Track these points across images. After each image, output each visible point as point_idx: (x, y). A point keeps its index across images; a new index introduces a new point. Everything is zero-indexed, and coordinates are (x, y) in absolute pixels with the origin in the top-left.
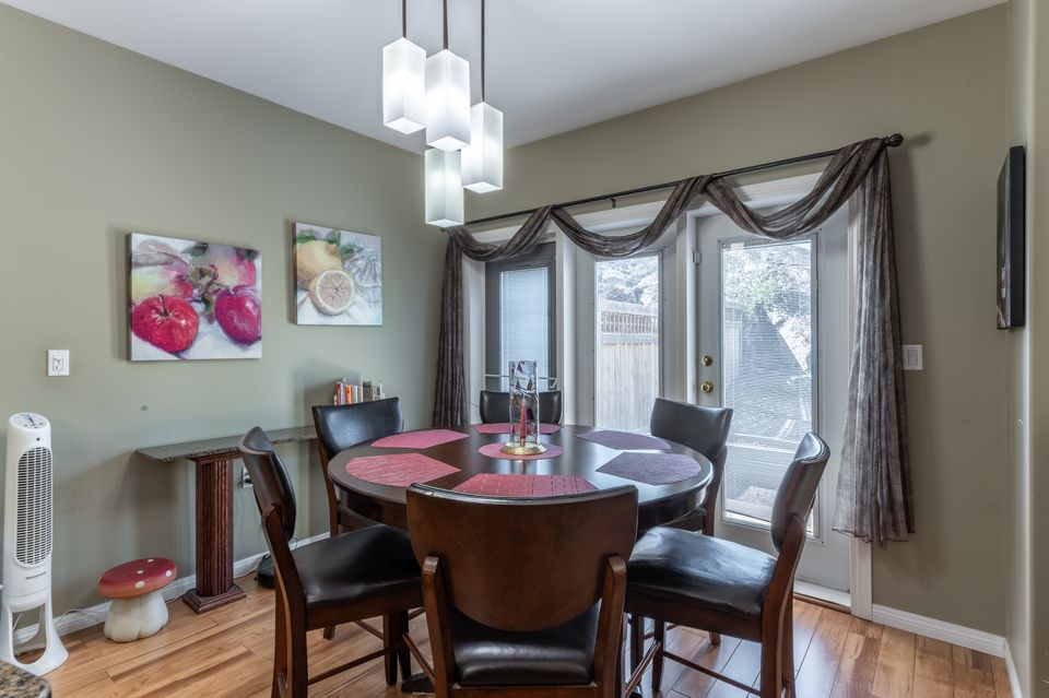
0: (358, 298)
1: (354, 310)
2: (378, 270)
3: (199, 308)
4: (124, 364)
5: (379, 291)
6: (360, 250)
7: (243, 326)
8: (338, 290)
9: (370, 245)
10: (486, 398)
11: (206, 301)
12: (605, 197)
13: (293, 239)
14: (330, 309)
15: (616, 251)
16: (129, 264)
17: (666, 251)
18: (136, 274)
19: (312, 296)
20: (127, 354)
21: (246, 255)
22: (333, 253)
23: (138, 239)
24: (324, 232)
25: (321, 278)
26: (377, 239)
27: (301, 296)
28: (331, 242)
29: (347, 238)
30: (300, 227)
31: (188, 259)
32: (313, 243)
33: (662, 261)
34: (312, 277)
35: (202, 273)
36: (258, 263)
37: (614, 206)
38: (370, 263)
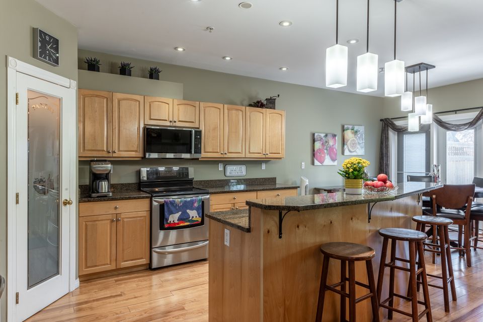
0: (358, 146)
1: (357, 150)
2: (364, 137)
3: (326, 151)
4: (312, 166)
5: (363, 144)
6: (359, 131)
7: (333, 156)
8: (354, 145)
9: (361, 129)
10: (409, 178)
11: (327, 150)
12: (453, 111)
13: (343, 130)
14: (352, 150)
15: (458, 129)
16: (314, 141)
17: (477, 128)
18: (316, 143)
19: (348, 147)
20: (313, 163)
21: (334, 136)
22: (353, 133)
23: (316, 134)
24: (350, 127)
25: (349, 141)
26: (363, 127)
27: (345, 146)
28: (352, 130)
29: (356, 128)
30: (346, 126)
31: (324, 138)
32: (348, 130)
33: (476, 131)
34: (348, 141)
35: (326, 142)
36: (337, 138)
37: (456, 113)
38: (362, 135)
